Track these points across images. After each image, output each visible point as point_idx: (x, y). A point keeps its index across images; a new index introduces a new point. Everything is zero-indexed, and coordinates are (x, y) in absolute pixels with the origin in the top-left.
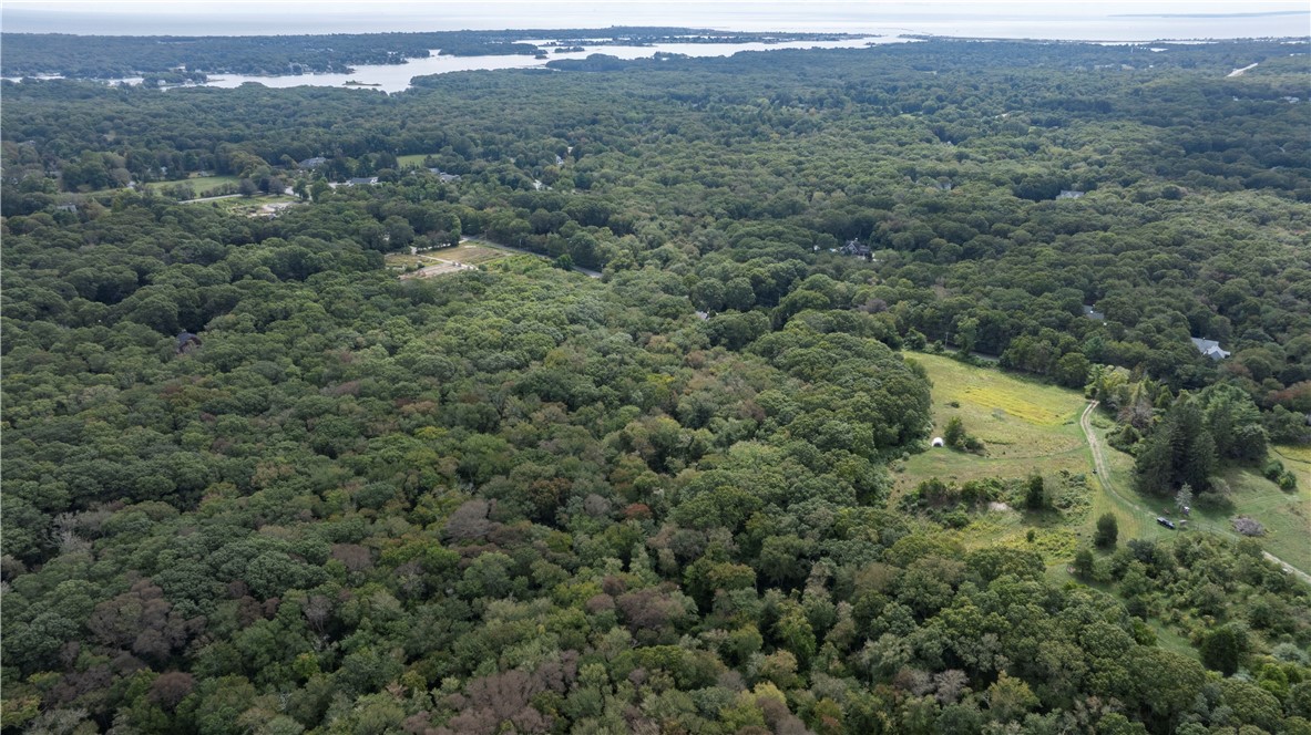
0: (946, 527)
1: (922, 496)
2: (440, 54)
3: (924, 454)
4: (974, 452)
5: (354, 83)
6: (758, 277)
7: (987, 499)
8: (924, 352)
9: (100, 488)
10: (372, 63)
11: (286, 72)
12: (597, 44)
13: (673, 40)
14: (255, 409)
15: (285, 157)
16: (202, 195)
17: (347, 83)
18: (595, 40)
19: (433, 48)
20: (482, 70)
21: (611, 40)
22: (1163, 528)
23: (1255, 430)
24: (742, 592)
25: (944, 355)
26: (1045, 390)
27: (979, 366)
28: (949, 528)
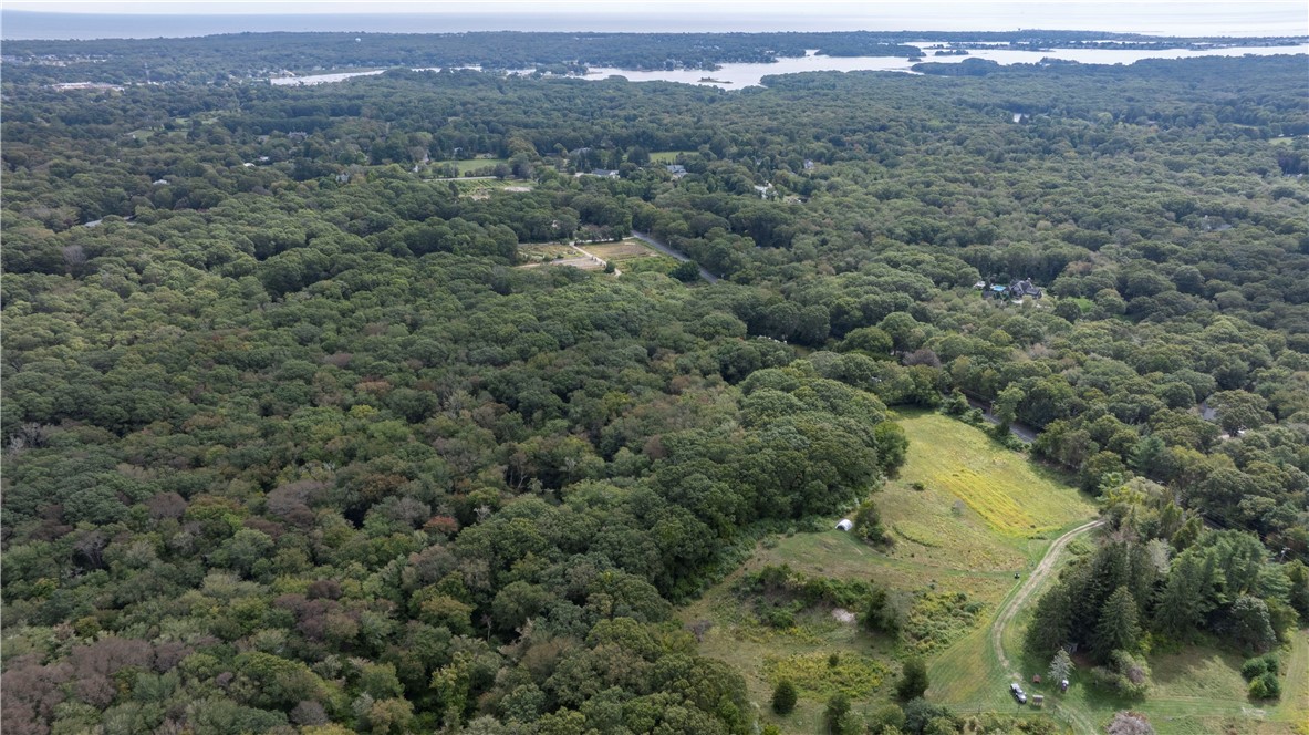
0: (763, 623)
1: (761, 581)
2: (816, 54)
3: (817, 536)
4: (875, 546)
5: (709, 80)
6: (843, 307)
7: (835, 604)
8: (961, 420)
9: (75, 408)
10: (744, 61)
11: (659, 67)
12: (984, 47)
13: (1079, 45)
14: (258, 365)
15: (558, 145)
16: (466, 175)
17: (703, 80)
18: (988, 44)
19: (811, 48)
20: (834, 72)
21: (1008, 43)
22: (1010, 697)
23: (1250, 604)
24: (434, 630)
25: (980, 427)
26: (1056, 492)
27: (1008, 447)
28: (767, 625)
